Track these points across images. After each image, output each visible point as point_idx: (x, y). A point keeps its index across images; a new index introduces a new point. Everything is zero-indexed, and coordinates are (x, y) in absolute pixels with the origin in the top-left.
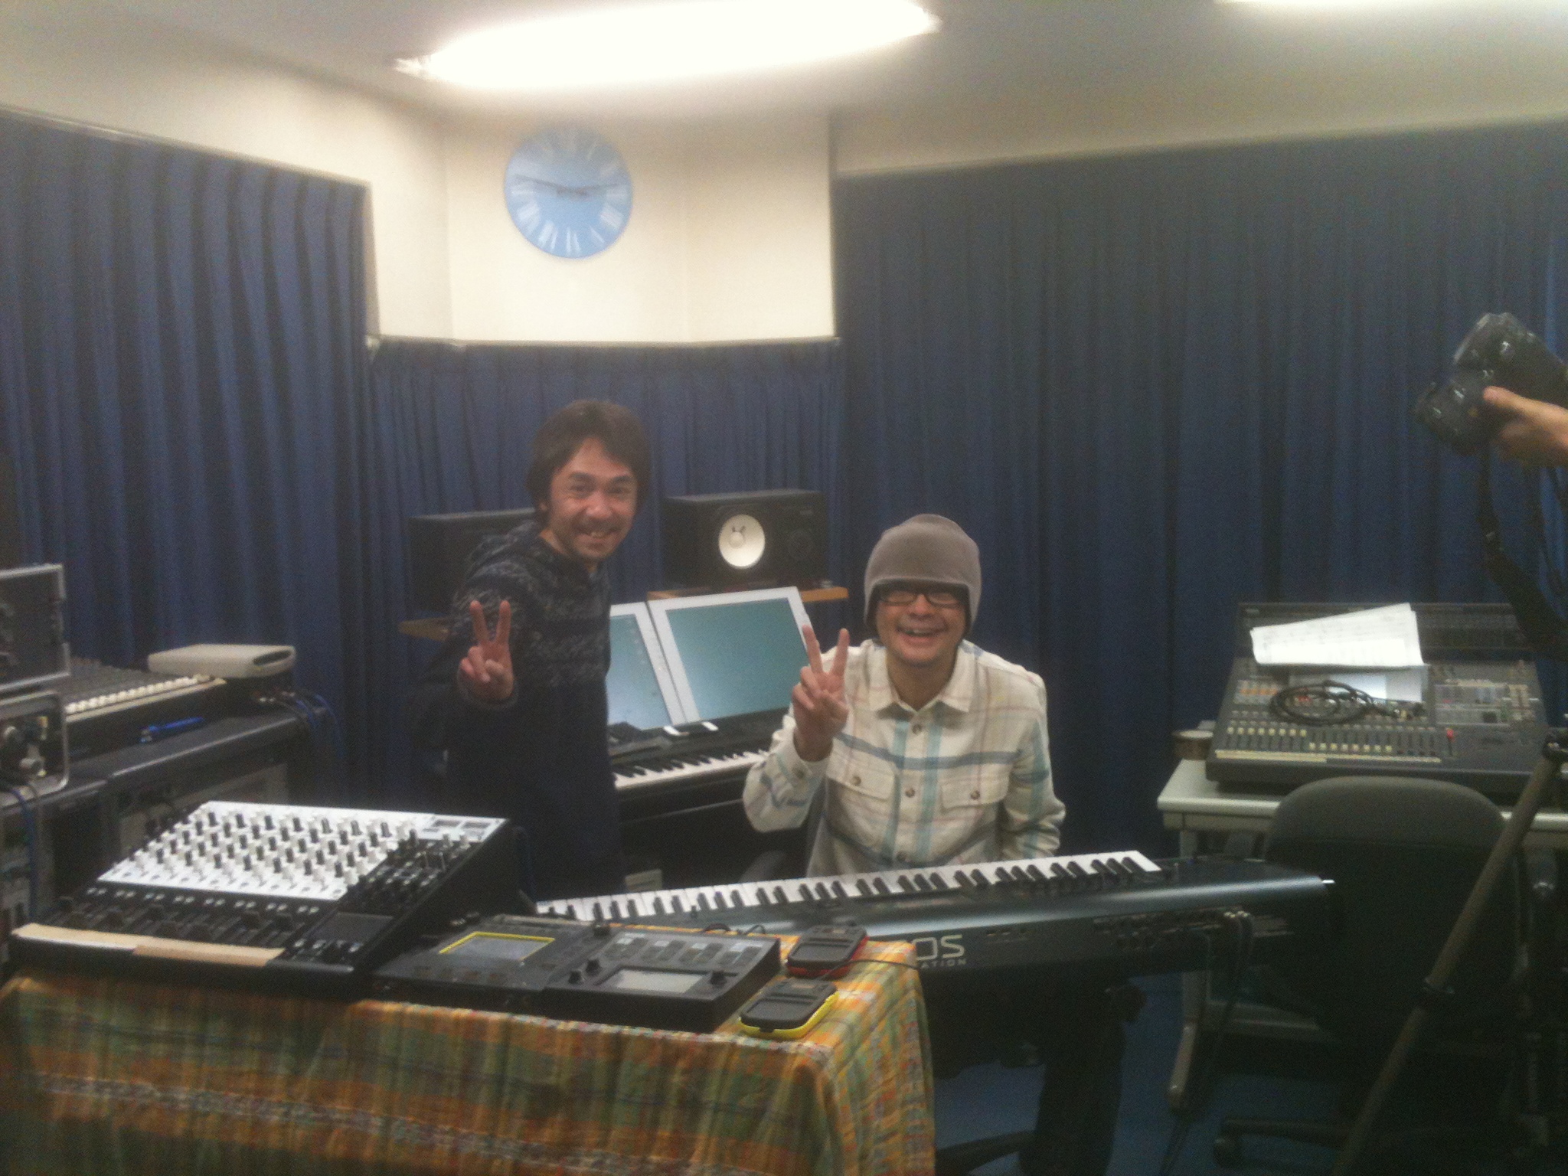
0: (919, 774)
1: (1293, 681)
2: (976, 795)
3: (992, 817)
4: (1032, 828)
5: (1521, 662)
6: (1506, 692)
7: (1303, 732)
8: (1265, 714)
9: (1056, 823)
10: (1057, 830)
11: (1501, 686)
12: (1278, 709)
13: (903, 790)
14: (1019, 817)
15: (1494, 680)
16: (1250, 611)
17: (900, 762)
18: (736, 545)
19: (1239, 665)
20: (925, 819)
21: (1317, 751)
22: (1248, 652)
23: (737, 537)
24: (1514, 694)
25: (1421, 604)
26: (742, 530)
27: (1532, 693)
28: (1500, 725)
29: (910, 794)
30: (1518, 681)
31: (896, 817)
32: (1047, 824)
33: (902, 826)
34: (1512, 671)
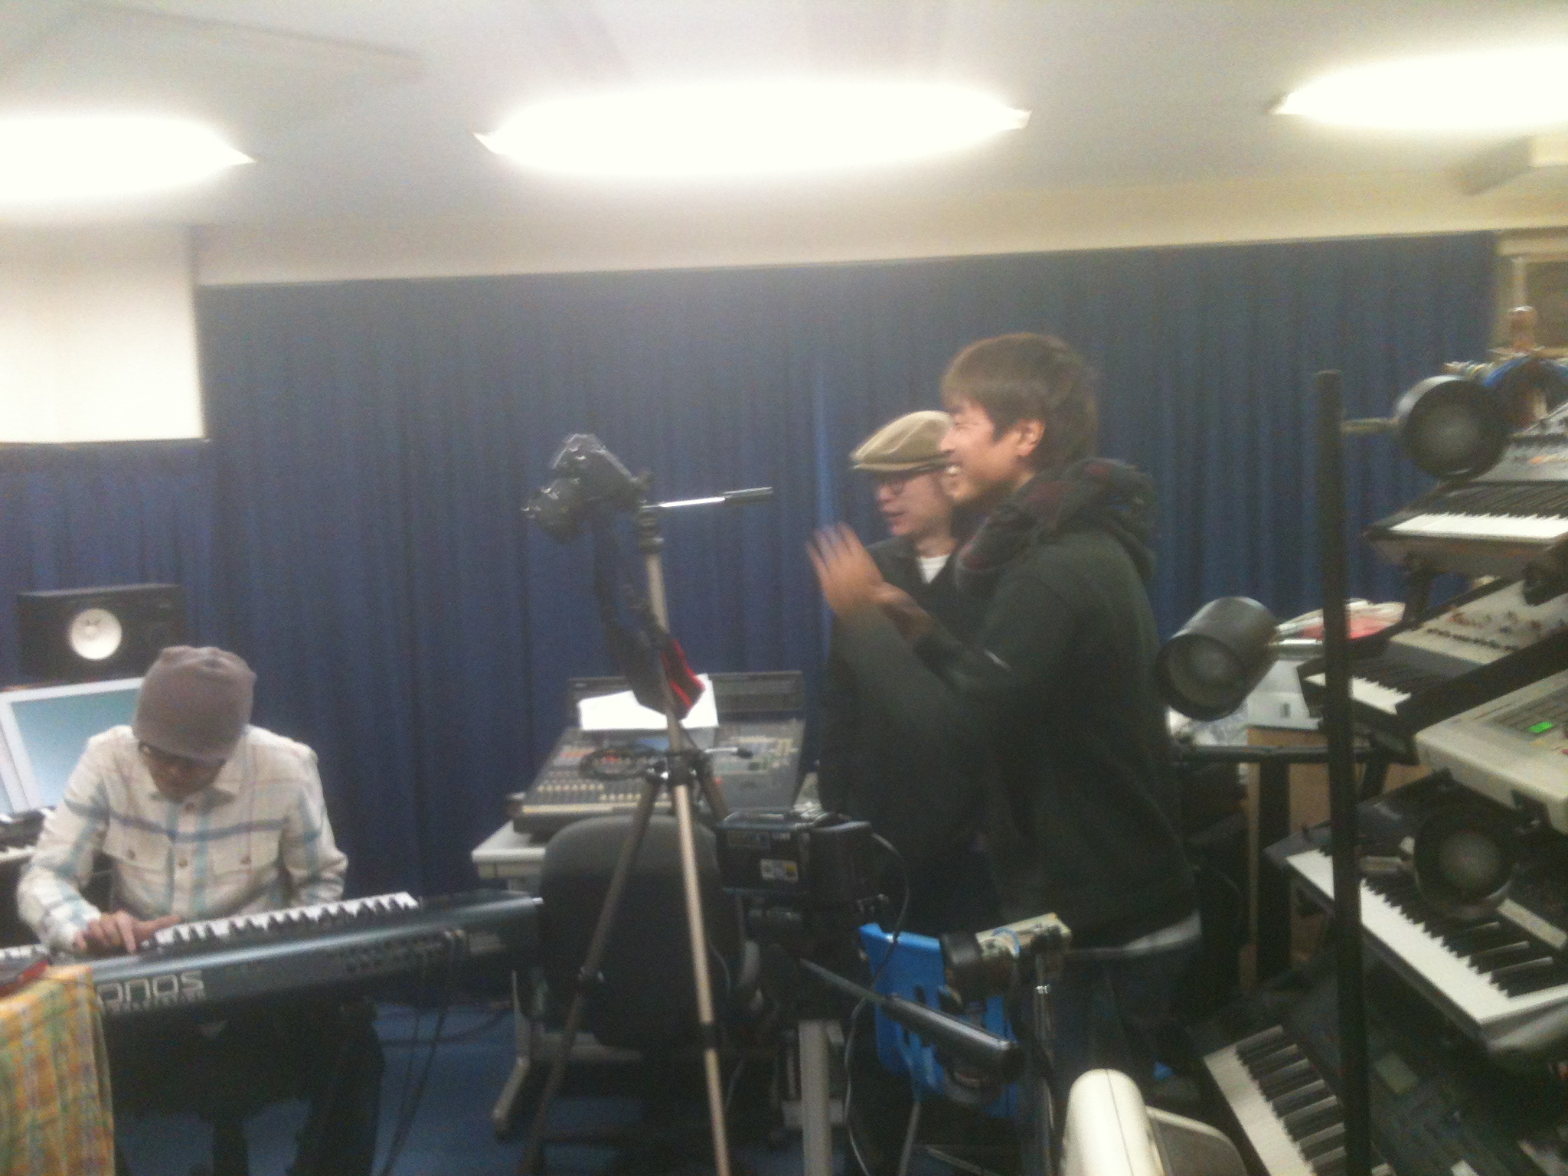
0: (189, 847)
1: (606, 744)
2: (247, 860)
3: (273, 875)
4: (314, 880)
5: (794, 720)
6: (774, 745)
7: (601, 787)
8: (576, 773)
9: (340, 874)
10: (340, 879)
11: (770, 740)
12: (586, 769)
13: (177, 860)
14: (298, 873)
15: (769, 735)
16: (579, 685)
17: (172, 835)
18: (91, 638)
19: (568, 733)
20: (199, 887)
21: (608, 801)
22: (574, 719)
23: (90, 629)
24: (780, 747)
25: (717, 674)
26: (97, 623)
27: (794, 745)
28: (761, 772)
29: (183, 864)
30: (786, 736)
31: (171, 886)
32: (328, 875)
33: (177, 895)
34: (784, 728)
